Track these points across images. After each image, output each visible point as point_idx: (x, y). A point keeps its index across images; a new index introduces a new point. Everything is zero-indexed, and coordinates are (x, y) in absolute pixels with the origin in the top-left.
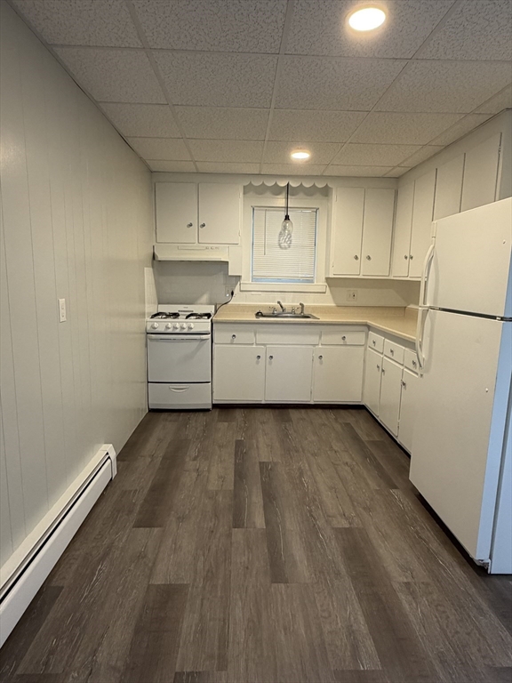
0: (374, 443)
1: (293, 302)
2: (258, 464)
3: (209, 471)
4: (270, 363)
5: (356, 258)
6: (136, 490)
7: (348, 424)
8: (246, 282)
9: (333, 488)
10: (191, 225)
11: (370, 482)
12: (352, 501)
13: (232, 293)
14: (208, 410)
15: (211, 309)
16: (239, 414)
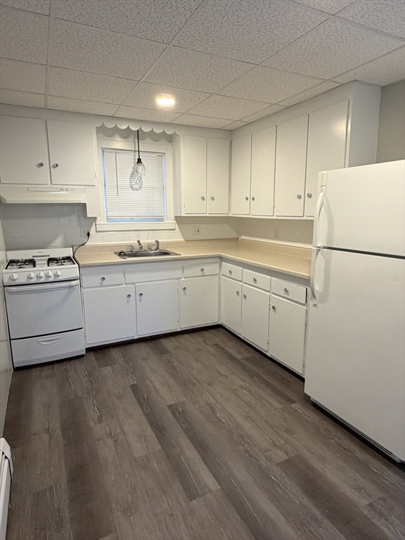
0: (247, 359)
1: (147, 239)
2: (167, 409)
3: (123, 432)
4: (140, 300)
5: (203, 198)
6: (51, 487)
7: (217, 345)
8: (102, 222)
9: (247, 418)
10: (41, 165)
11: (271, 401)
12: (272, 427)
13: (89, 234)
14: (82, 356)
15: (68, 252)
16: (115, 353)
